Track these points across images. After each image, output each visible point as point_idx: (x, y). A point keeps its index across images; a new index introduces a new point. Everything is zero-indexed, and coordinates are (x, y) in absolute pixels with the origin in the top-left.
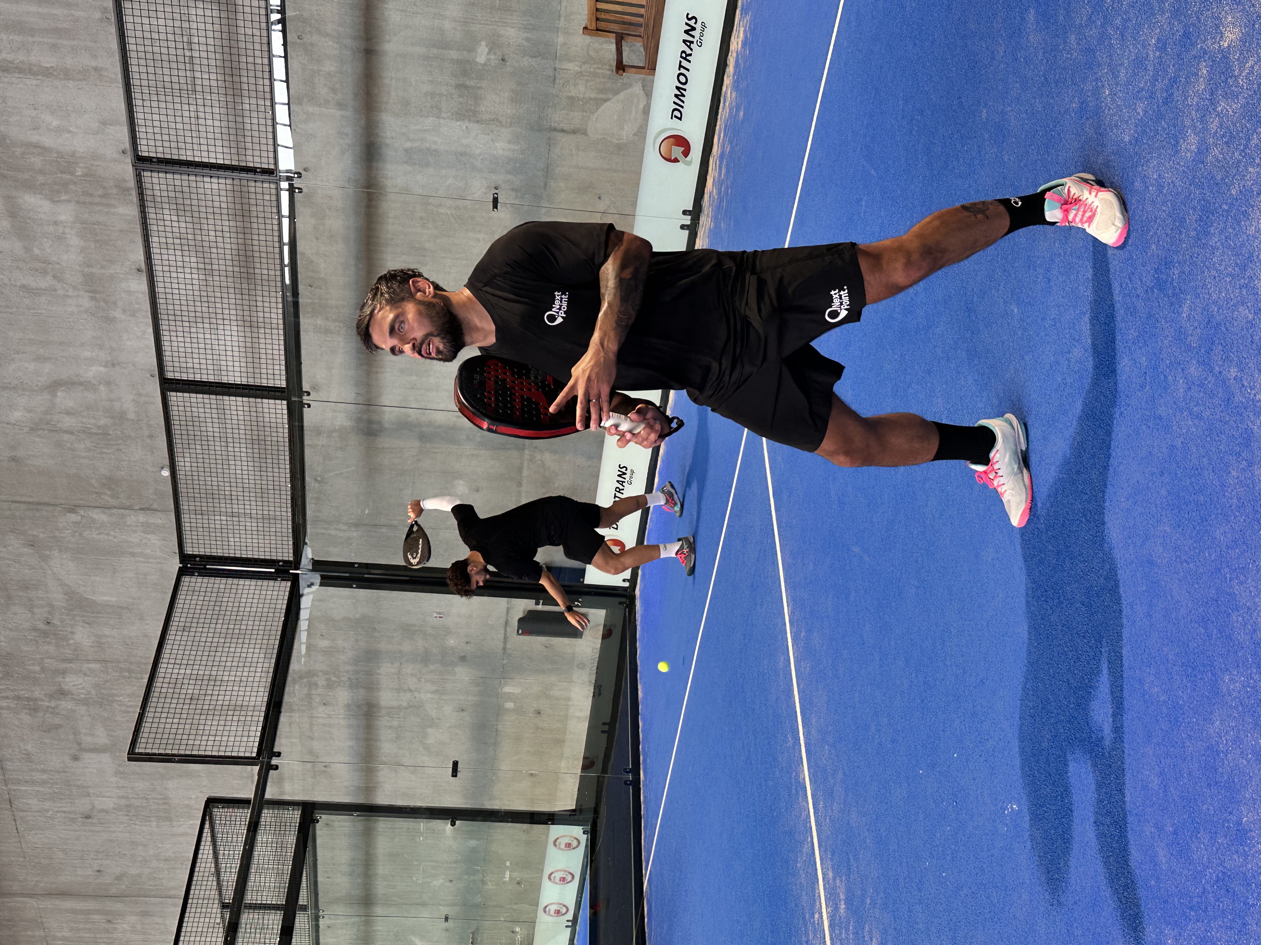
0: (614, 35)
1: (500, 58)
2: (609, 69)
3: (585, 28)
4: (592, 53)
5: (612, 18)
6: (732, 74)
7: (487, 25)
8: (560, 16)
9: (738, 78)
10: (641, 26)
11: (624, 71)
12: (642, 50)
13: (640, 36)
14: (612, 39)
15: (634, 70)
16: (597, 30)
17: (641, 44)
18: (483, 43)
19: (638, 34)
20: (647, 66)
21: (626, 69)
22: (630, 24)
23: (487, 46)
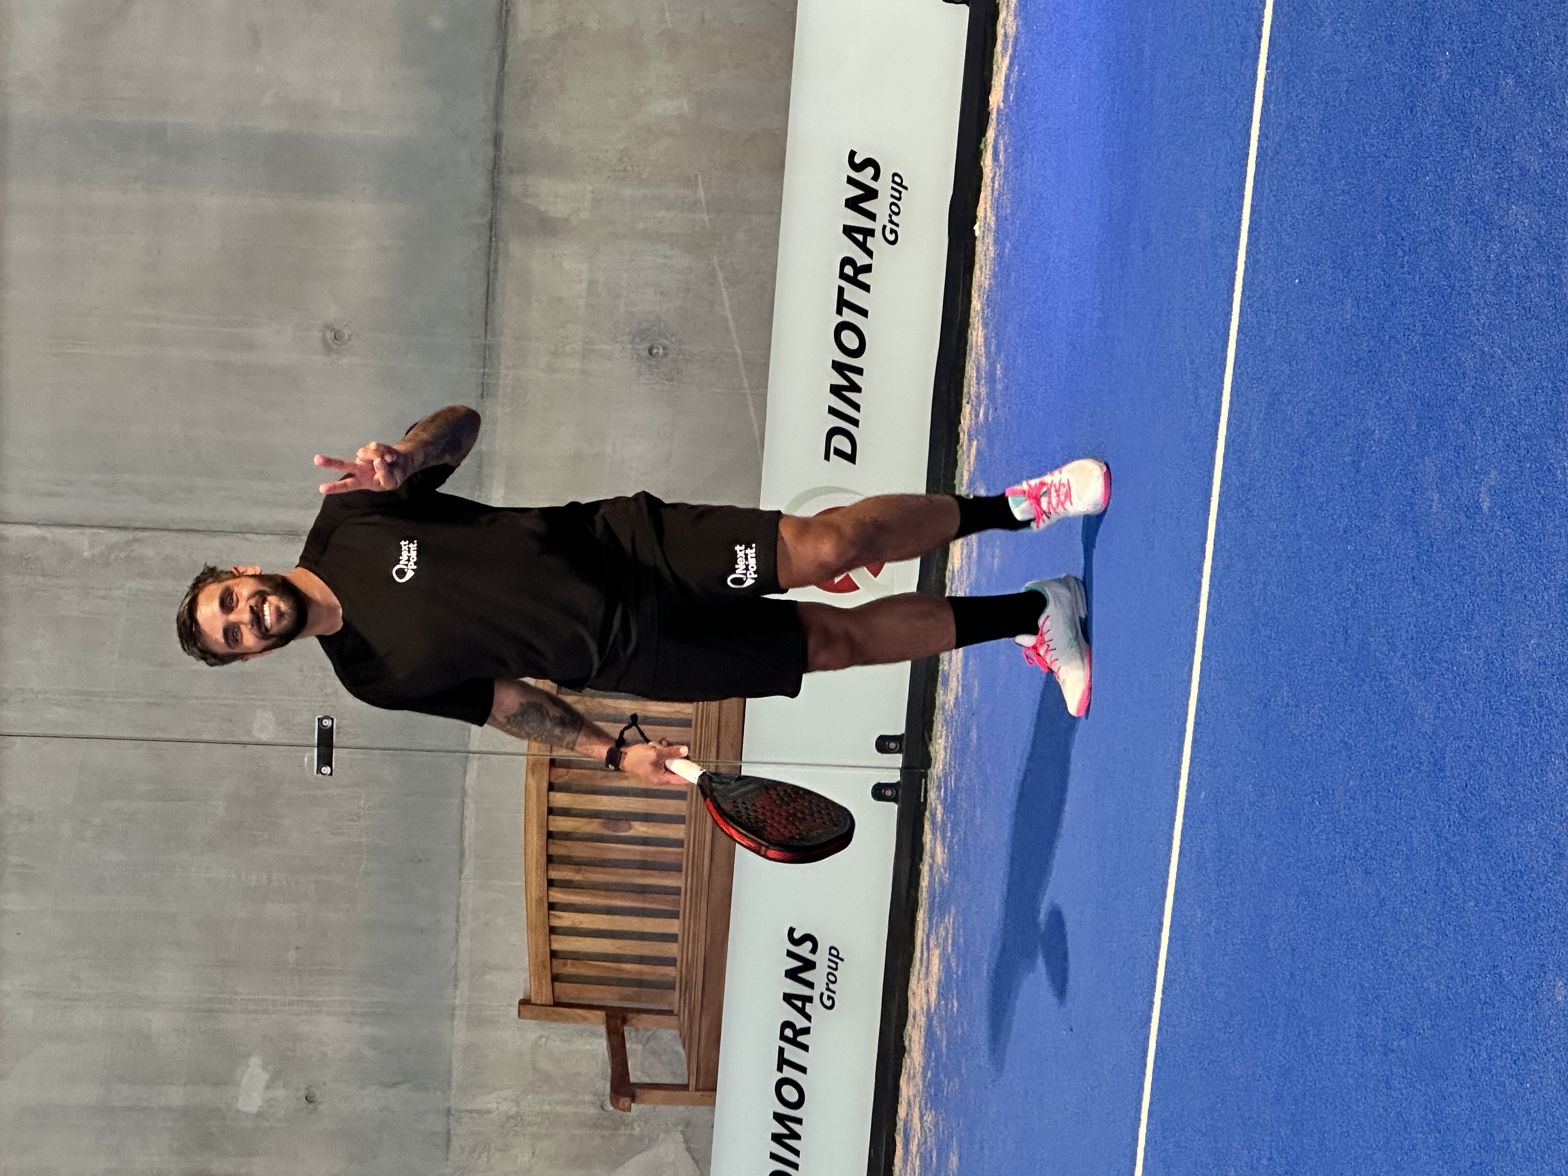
0: (602, 1014)
1: (302, 1094)
2: (593, 1103)
3: (525, 1002)
4: (545, 1065)
5: (593, 973)
6: (919, 1069)
7: (265, 1011)
8: (456, 979)
9: (935, 1075)
10: (669, 986)
11: (633, 1099)
12: (680, 1049)
13: (670, 1013)
14: (597, 1023)
15: (659, 1094)
16: (556, 1004)
17: (676, 1032)
18: (255, 1061)
19: (666, 1008)
20: (693, 1083)
21: (638, 1092)
22: (641, 983)
23: (264, 1067)
